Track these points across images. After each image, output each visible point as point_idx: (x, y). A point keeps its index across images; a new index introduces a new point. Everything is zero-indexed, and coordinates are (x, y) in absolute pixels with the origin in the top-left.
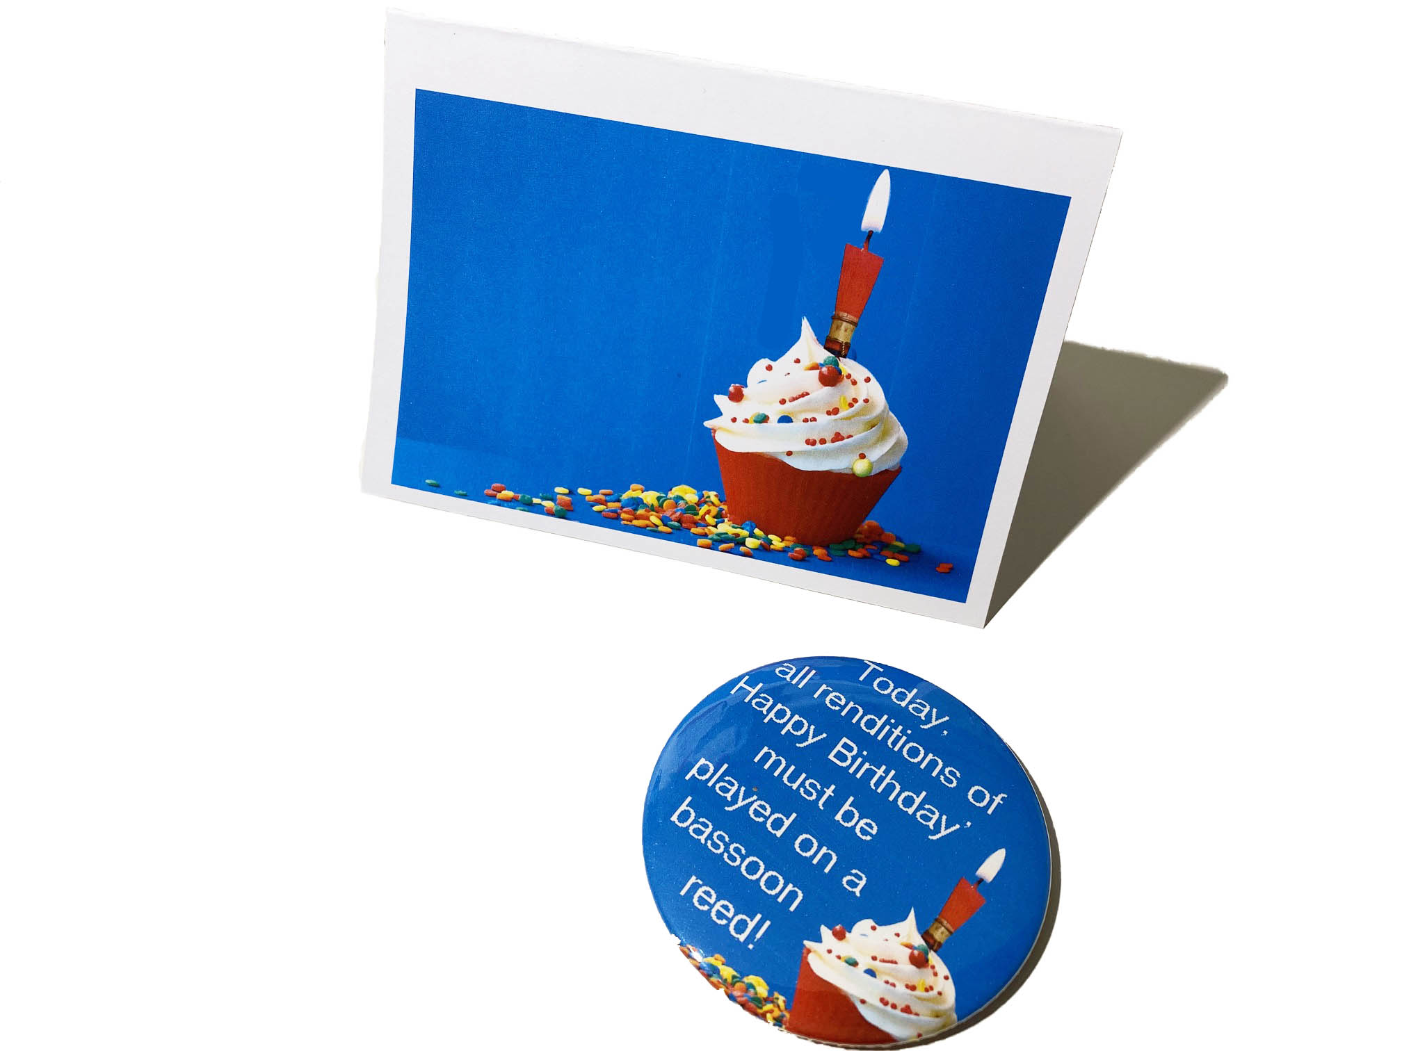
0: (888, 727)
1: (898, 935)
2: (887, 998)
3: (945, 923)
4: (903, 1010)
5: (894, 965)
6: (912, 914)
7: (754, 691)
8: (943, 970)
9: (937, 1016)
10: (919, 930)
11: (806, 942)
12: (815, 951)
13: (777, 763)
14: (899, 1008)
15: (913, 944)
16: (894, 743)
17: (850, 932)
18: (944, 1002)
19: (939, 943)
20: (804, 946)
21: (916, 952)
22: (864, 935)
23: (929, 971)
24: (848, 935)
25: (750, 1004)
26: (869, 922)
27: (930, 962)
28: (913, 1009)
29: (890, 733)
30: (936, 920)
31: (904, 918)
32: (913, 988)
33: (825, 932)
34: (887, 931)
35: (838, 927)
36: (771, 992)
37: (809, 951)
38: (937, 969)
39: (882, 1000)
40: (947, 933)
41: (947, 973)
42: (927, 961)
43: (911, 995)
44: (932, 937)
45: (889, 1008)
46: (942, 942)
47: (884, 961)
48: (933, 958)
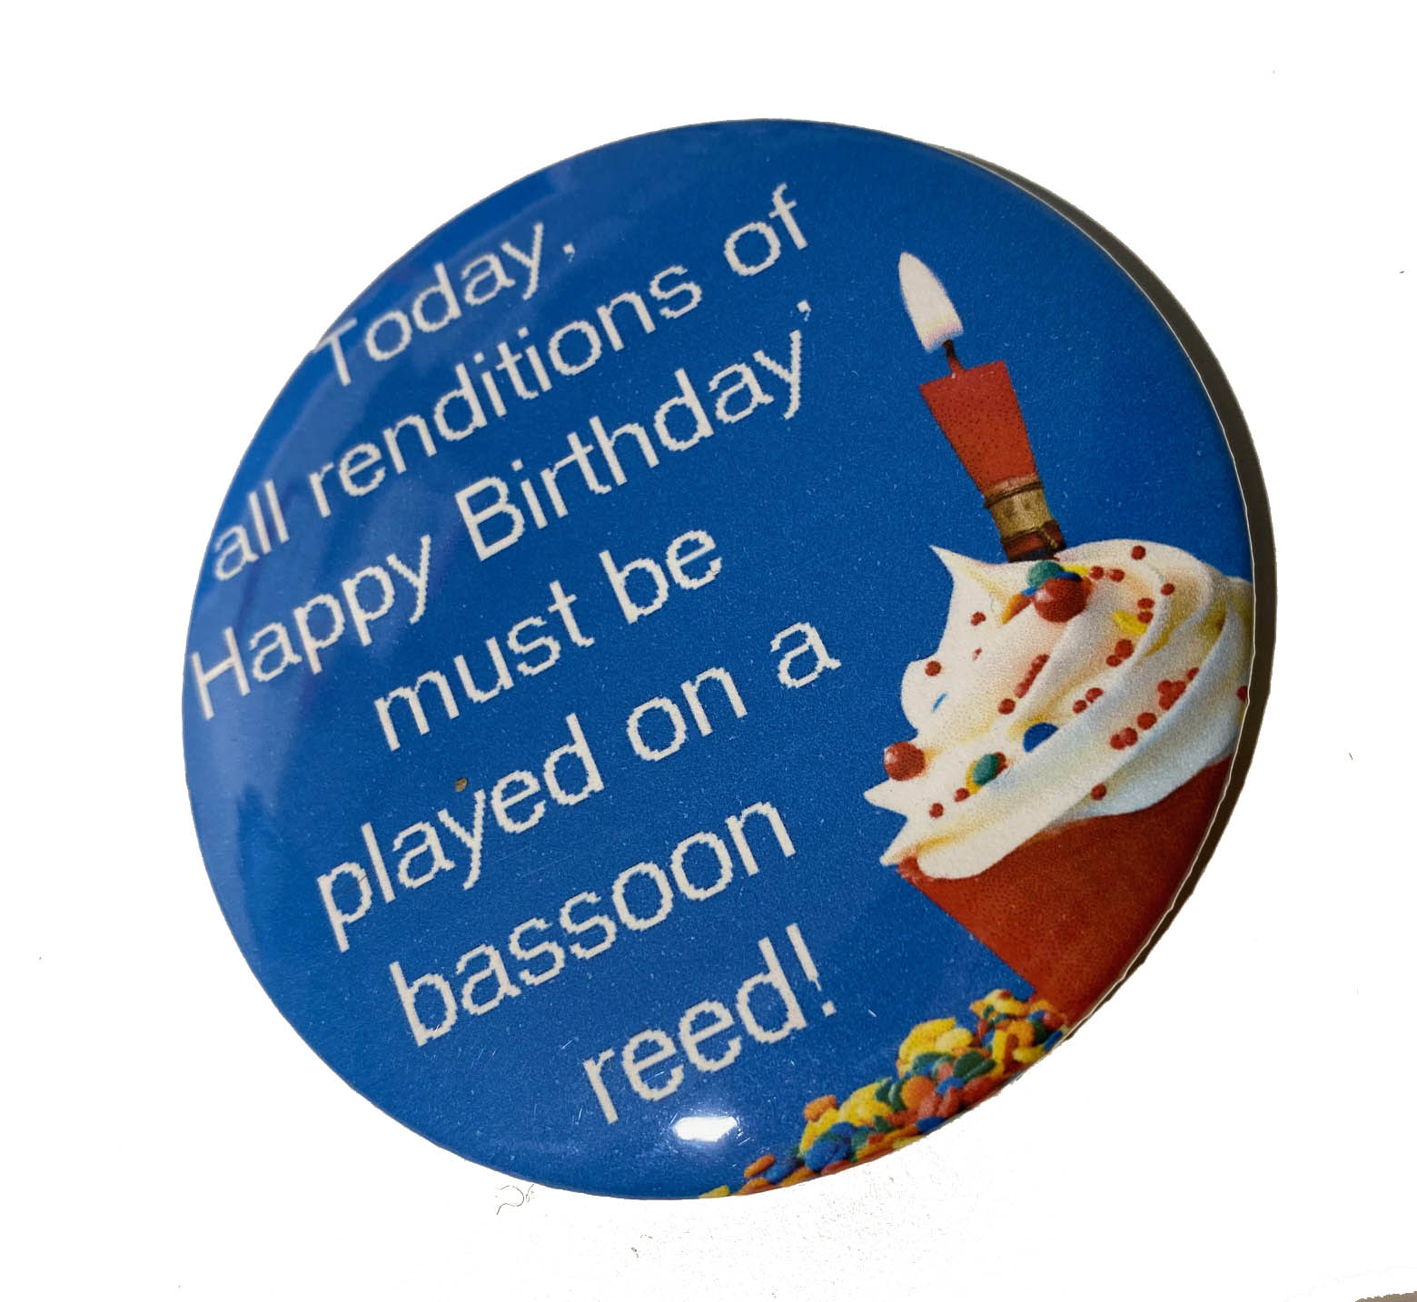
0: (487, 379)
1: (979, 618)
2: (1119, 725)
3: (1005, 486)
4: (1166, 704)
5: (1048, 666)
6: (946, 556)
7: (234, 660)
8: (1114, 553)
9: (1220, 625)
10: (991, 559)
11: (887, 859)
12: (919, 848)
13: (429, 696)
14: (1155, 708)
15: (1018, 592)
16: (531, 382)
17: (914, 733)
18: (1192, 589)
19: (1046, 525)
20: (892, 867)
21: (1041, 595)
22: (940, 700)
23: (1103, 586)
24: (918, 742)
25: (966, 1088)
26: (915, 671)
27: (1083, 574)
28: (1175, 676)
29: (502, 380)
30: (989, 505)
31: (945, 582)
32: (1125, 648)
33: (884, 795)
34: (957, 639)
35: (889, 758)
36: (966, 1019)
37: (911, 863)
38: (1107, 563)
39: (1118, 743)
40: (1033, 493)
41: (1128, 545)
42: (1075, 578)
43: (1139, 663)
44: (1023, 536)
45: (1145, 736)
46: (1048, 518)
47: (1024, 687)
48: (1077, 560)
